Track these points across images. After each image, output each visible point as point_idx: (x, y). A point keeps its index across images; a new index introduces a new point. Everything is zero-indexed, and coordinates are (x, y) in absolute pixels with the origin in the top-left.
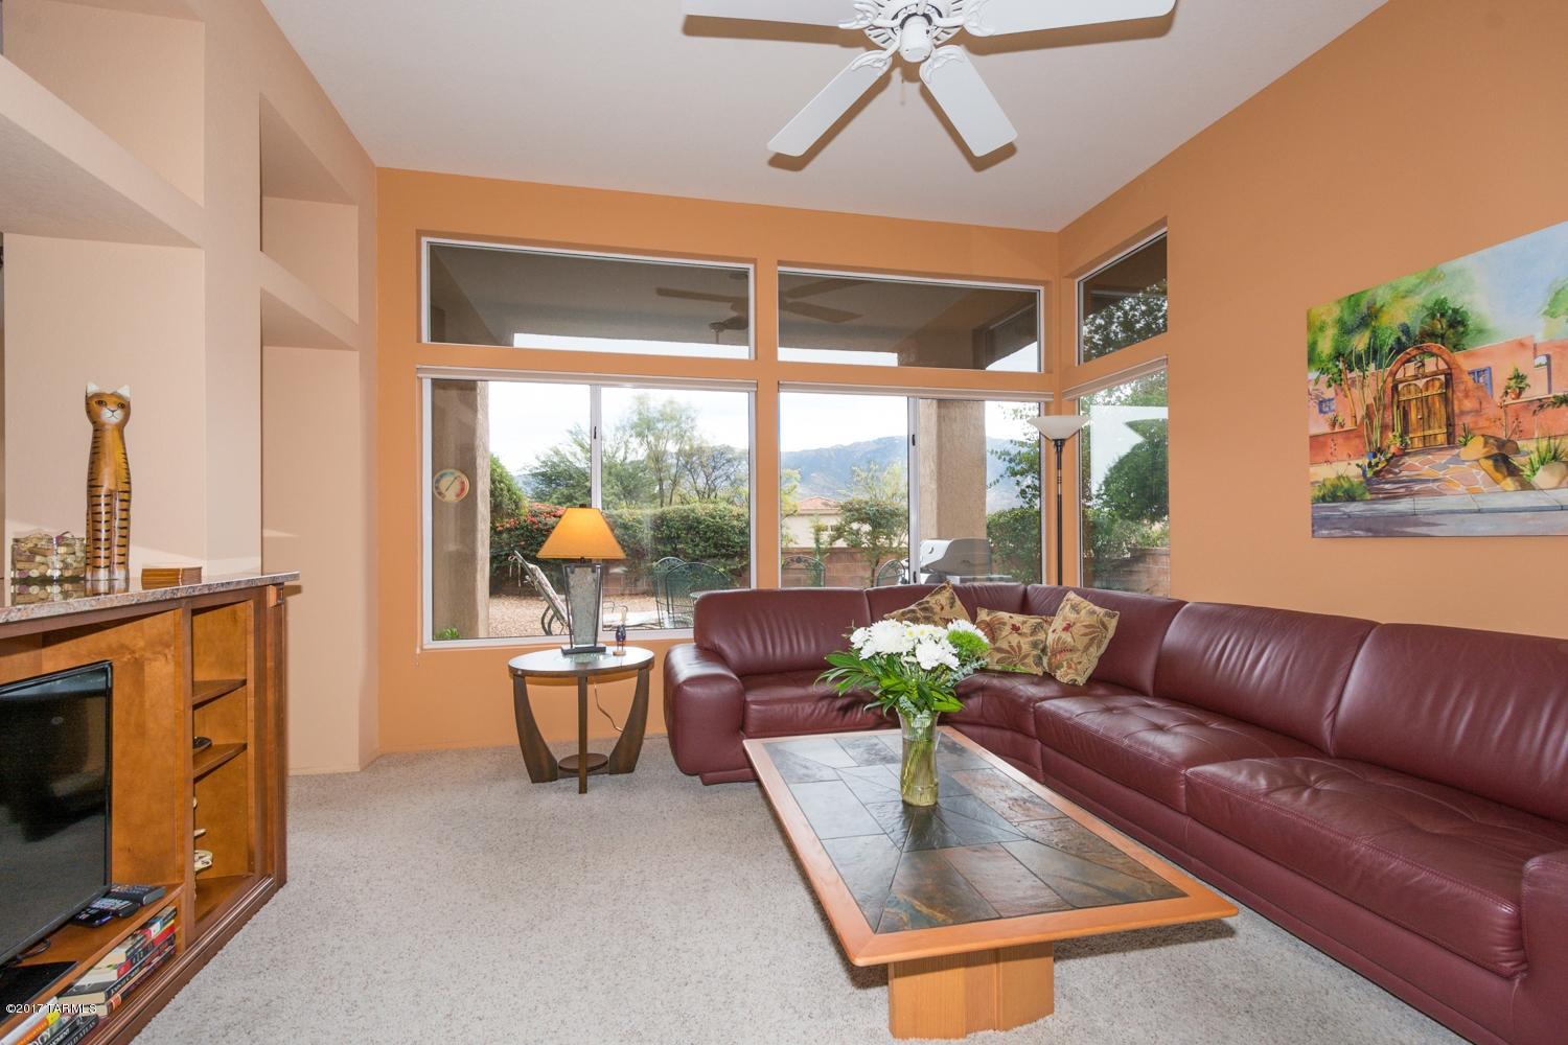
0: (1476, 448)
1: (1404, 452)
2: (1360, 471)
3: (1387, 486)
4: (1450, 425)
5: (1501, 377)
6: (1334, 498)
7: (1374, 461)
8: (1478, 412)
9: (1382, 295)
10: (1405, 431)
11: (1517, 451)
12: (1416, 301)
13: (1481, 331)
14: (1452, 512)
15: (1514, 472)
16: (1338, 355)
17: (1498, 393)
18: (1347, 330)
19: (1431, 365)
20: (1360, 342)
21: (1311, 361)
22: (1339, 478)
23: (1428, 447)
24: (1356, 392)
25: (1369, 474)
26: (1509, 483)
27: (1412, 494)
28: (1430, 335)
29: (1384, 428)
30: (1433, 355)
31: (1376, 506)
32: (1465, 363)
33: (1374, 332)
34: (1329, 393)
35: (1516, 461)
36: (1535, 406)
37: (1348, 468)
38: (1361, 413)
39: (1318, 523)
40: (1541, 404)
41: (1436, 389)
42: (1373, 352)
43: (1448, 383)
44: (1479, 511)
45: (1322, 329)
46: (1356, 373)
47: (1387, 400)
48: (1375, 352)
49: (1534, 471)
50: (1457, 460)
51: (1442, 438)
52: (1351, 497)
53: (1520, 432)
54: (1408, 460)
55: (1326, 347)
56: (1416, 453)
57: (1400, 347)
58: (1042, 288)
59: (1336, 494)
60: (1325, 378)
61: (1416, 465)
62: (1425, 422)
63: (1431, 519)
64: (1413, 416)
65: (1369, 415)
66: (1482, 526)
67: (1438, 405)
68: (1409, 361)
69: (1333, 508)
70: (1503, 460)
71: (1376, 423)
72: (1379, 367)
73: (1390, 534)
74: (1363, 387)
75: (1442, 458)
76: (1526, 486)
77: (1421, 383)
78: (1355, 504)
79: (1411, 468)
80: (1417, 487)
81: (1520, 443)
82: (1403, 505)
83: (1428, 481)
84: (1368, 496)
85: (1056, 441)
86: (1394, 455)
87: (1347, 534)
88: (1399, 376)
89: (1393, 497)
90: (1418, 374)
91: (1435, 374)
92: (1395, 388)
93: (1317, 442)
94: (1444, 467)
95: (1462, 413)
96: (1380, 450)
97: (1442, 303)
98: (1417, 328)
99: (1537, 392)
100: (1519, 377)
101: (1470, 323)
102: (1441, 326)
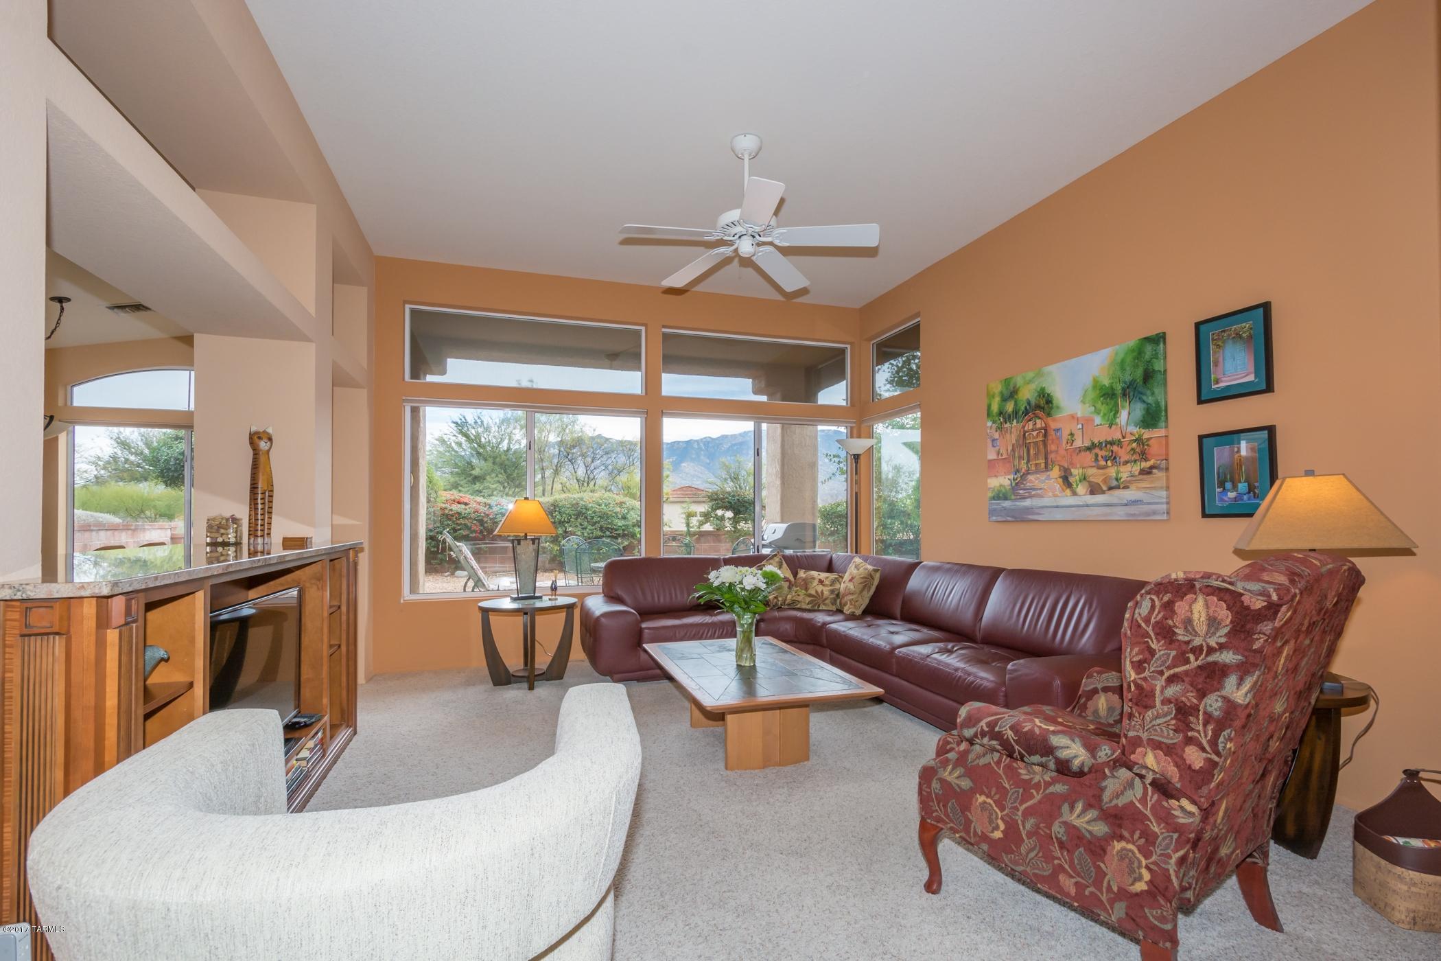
0: (1055, 472)
1: (1028, 472)
2: (1009, 482)
3: (1021, 492)
4: (1046, 458)
5: (1065, 434)
6: (999, 498)
7: (1015, 477)
8: (1057, 452)
9: (1019, 381)
10: (1028, 461)
11: (1071, 474)
12: (1033, 386)
13: (1058, 408)
14: (1047, 507)
15: (1069, 485)
16: (1001, 413)
17: (1064, 442)
18: (1005, 399)
19: (1040, 423)
20: (1010, 407)
21: (989, 415)
22: (1001, 486)
23: (1037, 471)
24: (1008, 435)
25: (1013, 484)
26: (1068, 492)
27: (1031, 497)
28: (1038, 407)
29: (1021, 458)
30: (1040, 418)
31: (1017, 503)
32: (1053, 425)
33: (1016, 402)
34: (996, 435)
35: (1071, 480)
36: (1077, 451)
37: (1004, 480)
38: (1010, 448)
39: (992, 512)
40: (1080, 450)
41: (1040, 438)
42: (1015, 412)
43: (1045, 435)
44: (1057, 507)
45: (993, 397)
46: (1008, 425)
47: (1021, 442)
48: (1016, 413)
49: (1077, 485)
50: (1048, 478)
51: (1043, 465)
52: (1006, 498)
53: (1072, 464)
54: (1031, 477)
55: (995, 408)
56: (1033, 473)
57: (1026, 412)
58: (848, 346)
59: (1000, 496)
60: (995, 426)
62: (1036, 455)
63: (1037, 511)
64: (1032, 452)
65: (1013, 450)
66: (1059, 515)
67: (1041, 447)
68: (1030, 420)
69: (998, 504)
70: (1066, 480)
71: (1017, 454)
72: (1018, 422)
73: (1022, 520)
74: (1011, 432)
75: (1043, 477)
76: (1074, 494)
77: (1035, 433)
78: (1007, 502)
79: (1031, 481)
80: (1033, 493)
81: (1072, 470)
82: (1027, 503)
83: (1037, 489)
84: (1013, 497)
85: (854, 455)
86: (1024, 474)
87: (1004, 519)
88: (1026, 429)
89: (1024, 498)
90: (1034, 428)
91: (1040, 429)
92: (1024, 435)
93: (991, 464)
94: (1043, 482)
95: (1051, 452)
96: (1017, 471)
97: (1043, 389)
98: (1033, 402)
99: (1078, 443)
100: (1072, 435)
101: (1054, 402)
102: (1042, 402)
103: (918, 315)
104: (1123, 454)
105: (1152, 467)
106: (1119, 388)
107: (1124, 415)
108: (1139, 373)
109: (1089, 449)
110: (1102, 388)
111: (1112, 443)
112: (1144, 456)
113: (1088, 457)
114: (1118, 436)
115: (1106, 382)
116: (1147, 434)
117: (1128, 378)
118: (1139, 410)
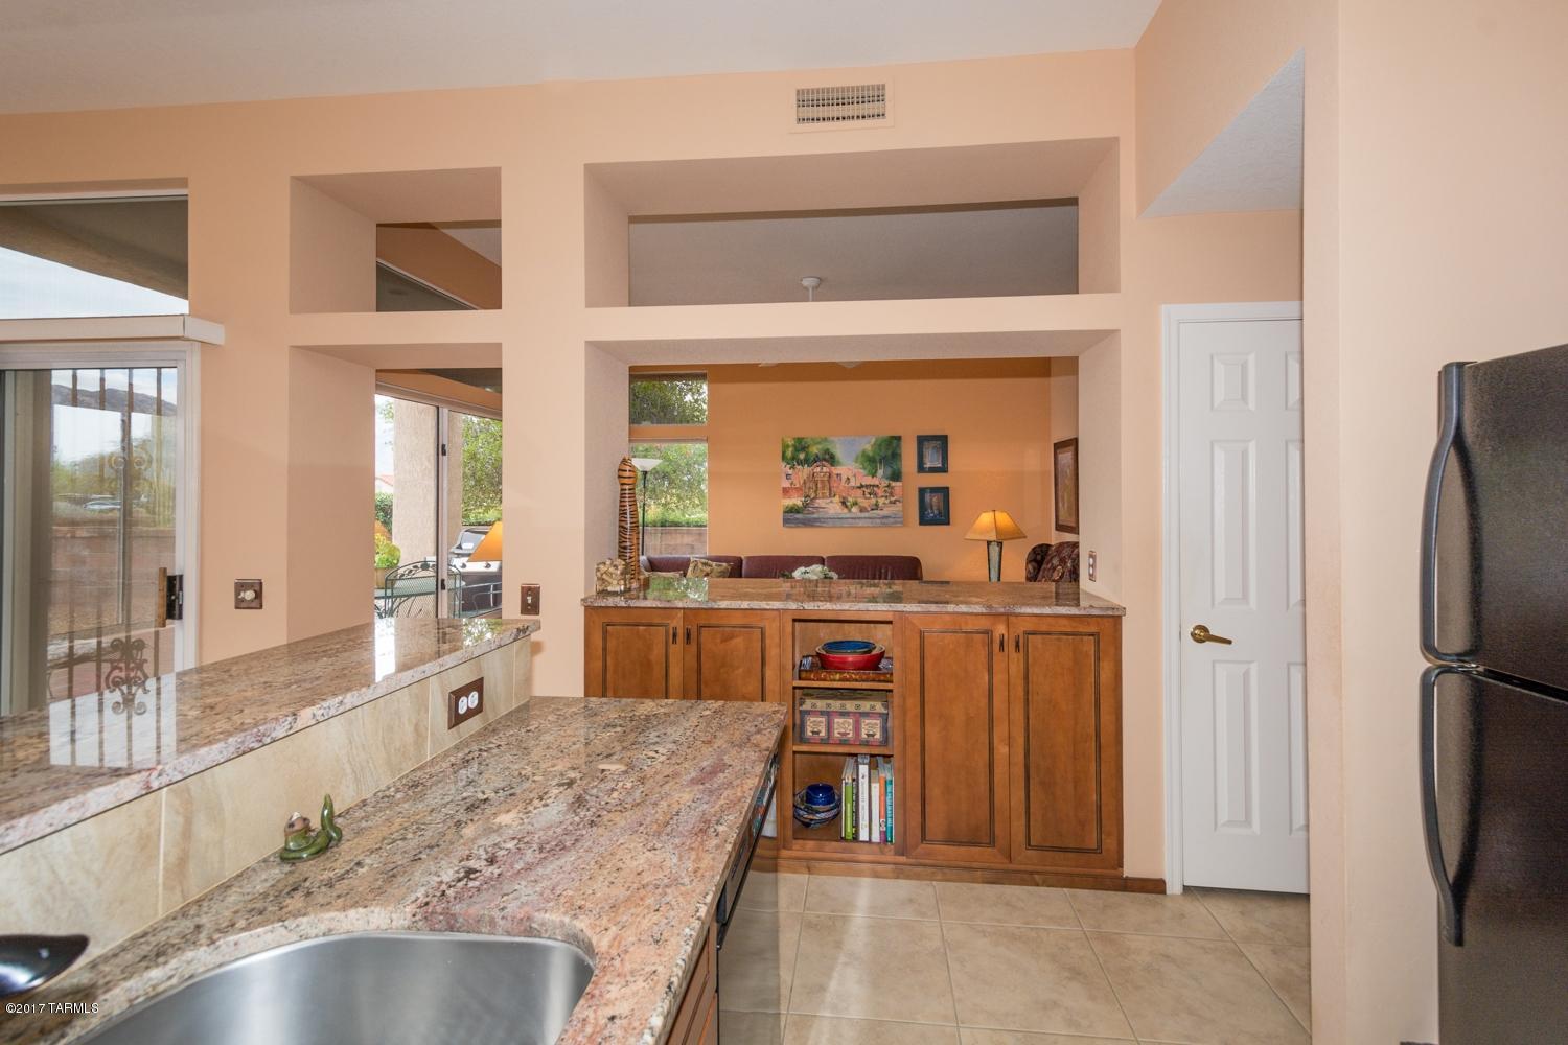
0: (837, 499)
1: (815, 498)
2: (801, 503)
3: (811, 509)
4: (830, 490)
5: (844, 478)
6: (792, 512)
7: (806, 499)
8: (838, 487)
9: (809, 441)
10: (817, 490)
11: (848, 500)
12: (820, 446)
13: (839, 462)
14: (831, 518)
15: (846, 507)
16: (793, 458)
17: (843, 482)
18: (796, 450)
19: (825, 469)
20: (802, 456)
21: (783, 459)
22: (793, 505)
23: (824, 497)
24: (800, 473)
25: (805, 504)
26: (846, 510)
27: (819, 512)
28: (824, 459)
29: (810, 488)
30: (825, 466)
31: (807, 516)
32: (835, 471)
33: (806, 453)
34: (790, 472)
35: (848, 504)
36: (852, 488)
37: (796, 501)
38: (802, 482)
39: (786, 521)
40: (854, 488)
41: (826, 478)
43: (830, 477)
44: (838, 519)
45: (787, 447)
46: (800, 467)
47: (811, 479)
48: (807, 460)
49: (852, 507)
50: (831, 502)
51: (828, 494)
52: (798, 512)
53: (848, 495)
54: (818, 500)
55: (789, 453)
56: (820, 498)
57: (815, 461)
59: (792, 510)
60: (789, 466)
61: (820, 502)
62: (823, 488)
63: (825, 520)
64: (819, 485)
65: (805, 483)
66: (838, 523)
67: (827, 483)
68: (818, 466)
69: (791, 516)
70: (844, 503)
71: (807, 486)
72: (808, 466)
73: (812, 526)
74: (802, 472)
75: (828, 500)
76: (850, 511)
77: (821, 475)
78: (799, 515)
79: (818, 503)
80: (820, 510)
81: (849, 498)
82: (815, 516)
83: (823, 508)
84: (804, 512)
85: (642, 471)
86: (813, 498)
87: (796, 526)
88: (815, 471)
89: (812, 513)
90: (821, 470)
91: (826, 473)
92: (813, 474)
93: (786, 491)
94: (828, 503)
95: (834, 487)
96: (808, 496)
97: (828, 450)
98: (820, 456)
99: (852, 483)
100: (848, 479)
101: (836, 458)
102: (827, 456)
104: (880, 492)
105: (896, 500)
106: (878, 458)
107: (880, 472)
108: (889, 452)
109: (862, 486)
110: (868, 456)
111: (874, 486)
112: (892, 495)
113: (860, 492)
114: (877, 483)
115: (871, 454)
116: (893, 484)
117: (883, 453)
118: (889, 471)
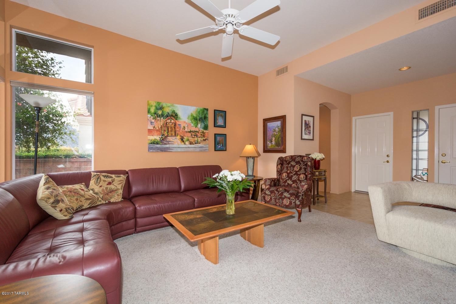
0: (179, 137)
1: (168, 136)
2: (159, 138)
3: (165, 142)
4: (175, 132)
5: (182, 126)
6: (154, 144)
7: (162, 137)
8: (179, 131)
9: (164, 105)
10: (168, 132)
11: (184, 138)
12: (170, 109)
13: (180, 118)
14: (175, 147)
15: (183, 141)
16: (155, 113)
17: (182, 129)
18: (157, 109)
19: (172, 121)
20: (160, 112)
21: (149, 112)
22: (155, 139)
23: (172, 136)
24: (159, 122)
25: (161, 139)
26: (183, 143)
27: (169, 144)
28: (172, 116)
29: (164, 131)
30: (173, 119)
31: (162, 146)
32: (178, 123)
33: (163, 111)
34: (153, 121)
35: (184, 140)
36: (186, 132)
37: (157, 138)
38: (160, 127)
39: (150, 149)
40: (187, 132)
41: (173, 126)
42: (162, 115)
43: (175, 125)
44: (179, 147)
45: (152, 106)
46: (159, 118)
47: (165, 125)
48: (163, 115)
49: (186, 142)
50: (176, 138)
51: (174, 134)
52: (157, 144)
53: (184, 135)
54: (168, 137)
55: (153, 110)
56: (170, 136)
57: (167, 116)
59: (154, 143)
60: (152, 117)
61: (169, 138)
62: (171, 131)
63: (172, 149)
64: (169, 129)
65: (161, 127)
66: (179, 150)
67: (173, 128)
68: (169, 119)
69: (153, 146)
70: (182, 139)
71: (163, 129)
72: (164, 118)
73: (165, 151)
74: (160, 121)
75: (174, 138)
76: (185, 144)
77: (171, 124)
78: (158, 145)
79: (169, 139)
80: (170, 143)
81: (184, 137)
82: (167, 146)
83: (171, 142)
84: (161, 144)
86: (166, 136)
87: (157, 151)
88: (167, 121)
89: (166, 144)
91: (173, 123)
92: (166, 123)
93: (150, 131)
94: (174, 139)
95: (177, 131)
96: (163, 135)
97: (174, 111)
98: (170, 114)
99: (186, 130)
100: (184, 127)
101: (178, 116)
102: (174, 115)
103: (93, 47)
104: (199, 135)
105: (206, 139)
106: (198, 118)
107: (199, 125)
108: (203, 116)
109: (190, 132)
110: (194, 117)
111: (196, 132)
112: (204, 136)
113: (190, 134)
114: (198, 130)
115: (195, 116)
116: (205, 131)
117: (201, 116)
118: (203, 125)
